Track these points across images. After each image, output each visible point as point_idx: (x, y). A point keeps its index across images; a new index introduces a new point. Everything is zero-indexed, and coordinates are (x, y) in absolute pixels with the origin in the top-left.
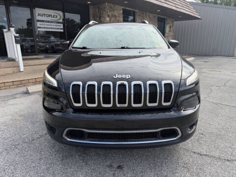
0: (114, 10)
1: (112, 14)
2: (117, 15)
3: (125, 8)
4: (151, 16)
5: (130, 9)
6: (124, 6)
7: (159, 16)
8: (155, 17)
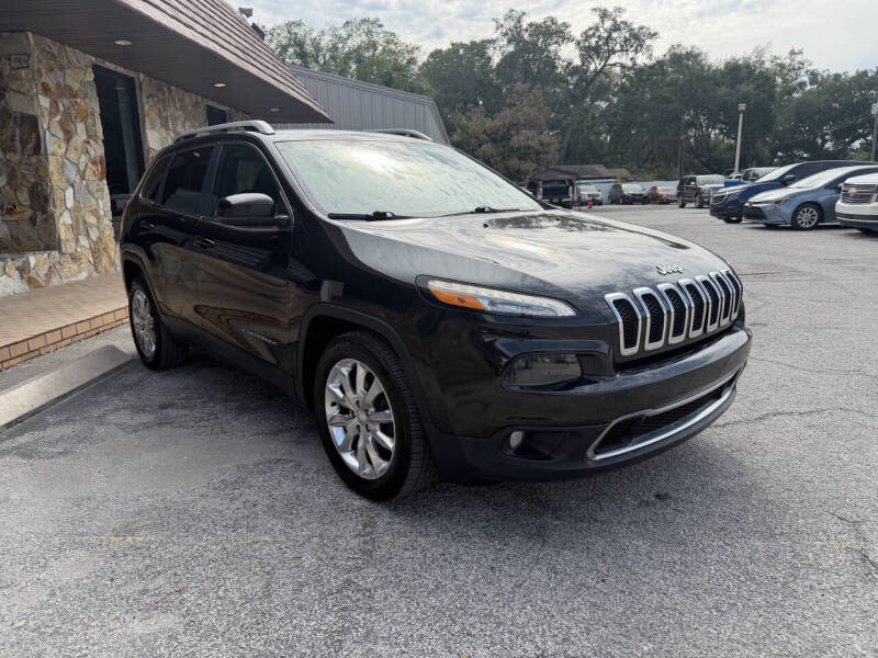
0: (62, 68)
1: (58, 84)
2: (76, 86)
3: (100, 63)
4: (187, 101)
5: (120, 70)
6: (96, 56)
7: (210, 103)
8: (197, 104)
